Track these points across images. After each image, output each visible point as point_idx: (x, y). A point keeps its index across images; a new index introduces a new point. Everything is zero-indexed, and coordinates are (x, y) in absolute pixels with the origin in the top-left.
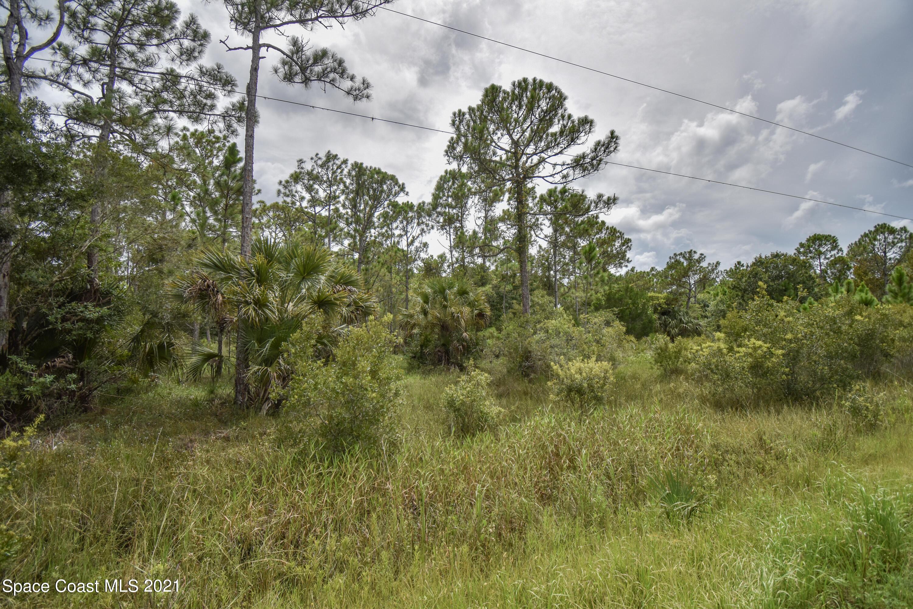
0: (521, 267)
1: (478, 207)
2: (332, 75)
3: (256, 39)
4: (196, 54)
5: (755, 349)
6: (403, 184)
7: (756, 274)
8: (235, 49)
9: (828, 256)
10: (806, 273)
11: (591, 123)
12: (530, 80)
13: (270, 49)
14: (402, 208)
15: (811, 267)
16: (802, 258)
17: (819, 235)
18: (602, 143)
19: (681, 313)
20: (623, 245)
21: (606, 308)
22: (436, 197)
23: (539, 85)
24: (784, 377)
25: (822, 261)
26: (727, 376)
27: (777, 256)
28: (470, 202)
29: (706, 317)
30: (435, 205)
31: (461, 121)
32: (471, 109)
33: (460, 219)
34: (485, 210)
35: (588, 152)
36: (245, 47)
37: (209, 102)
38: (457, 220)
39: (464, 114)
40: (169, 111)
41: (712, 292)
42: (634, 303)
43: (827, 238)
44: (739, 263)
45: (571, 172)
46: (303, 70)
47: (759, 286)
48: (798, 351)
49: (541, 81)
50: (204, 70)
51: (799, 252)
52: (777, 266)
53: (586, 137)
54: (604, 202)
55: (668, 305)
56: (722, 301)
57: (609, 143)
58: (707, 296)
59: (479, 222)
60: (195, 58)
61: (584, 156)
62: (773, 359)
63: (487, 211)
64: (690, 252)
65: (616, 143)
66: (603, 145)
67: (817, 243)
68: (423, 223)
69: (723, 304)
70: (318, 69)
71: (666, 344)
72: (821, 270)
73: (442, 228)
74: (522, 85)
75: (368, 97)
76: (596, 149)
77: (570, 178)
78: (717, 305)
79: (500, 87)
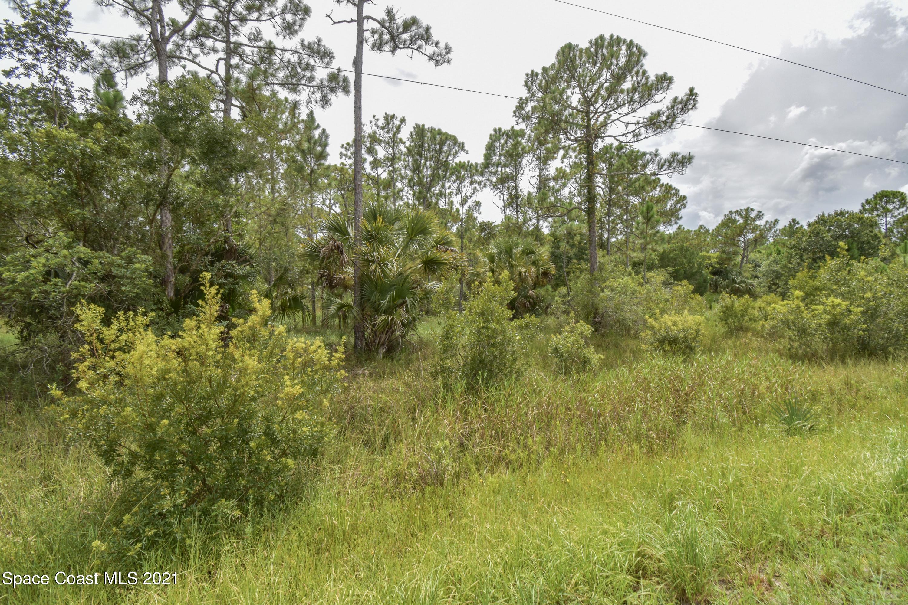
0: (590, 227)
1: (532, 165)
2: (420, 42)
3: (360, 12)
4: (296, 28)
5: (834, 306)
6: (463, 143)
7: (818, 233)
8: (339, 22)
9: (896, 214)
10: (872, 232)
11: (670, 80)
12: (607, 37)
13: (370, 20)
14: (455, 168)
15: (876, 224)
16: (866, 215)
17: (887, 192)
18: (679, 100)
19: (734, 273)
20: (678, 202)
21: (660, 267)
22: (487, 157)
23: (616, 41)
24: (861, 332)
25: (888, 219)
26: (803, 332)
27: (842, 214)
28: (524, 161)
29: (757, 277)
30: (486, 165)
31: (533, 81)
32: (545, 70)
33: (514, 178)
34: (540, 169)
35: (665, 109)
36: (349, 20)
37: (308, 74)
38: (512, 179)
39: (537, 74)
40: (274, 84)
41: (763, 252)
42: (689, 263)
43: (895, 194)
44: (794, 220)
45: (643, 130)
46: (393, 38)
47: (839, 247)
48: (875, 309)
49: (618, 38)
50: (306, 43)
51: (865, 209)
52: (841, 225)
53: (664, 94)
54: (678, 161)
55: (720, 264)
56: (775, 261)
57: (688, 100)
58: (758, 255)
59: (534, 181)
60: (296, 32)
61: (658, 114)
62: (851, 316)
63: (541, 170)
64: (747, 210)
65: (695, 100)
66: (681, 102)
67: (884, 199)
68: (475, 181)
69: (777, 264)
70: (406, 36)
71: (732, 302)
72: (886, 229)
73: (495, 187)
74: (599, 42)
75: (449, 62)
76: (673, 107)
77: (642, 137)
78: (769, 265)
79: (577, 46)
